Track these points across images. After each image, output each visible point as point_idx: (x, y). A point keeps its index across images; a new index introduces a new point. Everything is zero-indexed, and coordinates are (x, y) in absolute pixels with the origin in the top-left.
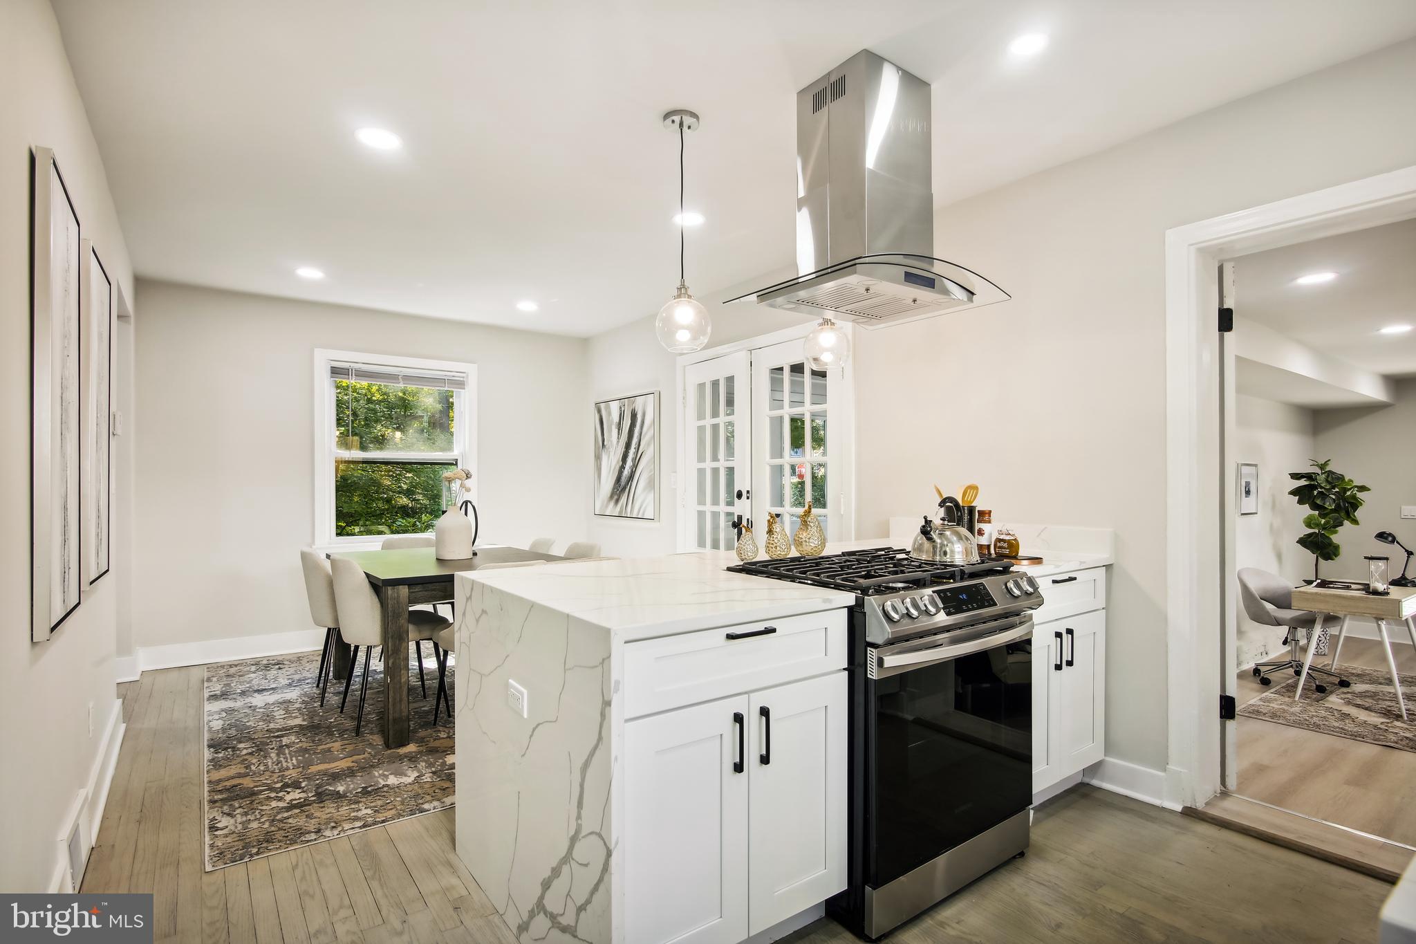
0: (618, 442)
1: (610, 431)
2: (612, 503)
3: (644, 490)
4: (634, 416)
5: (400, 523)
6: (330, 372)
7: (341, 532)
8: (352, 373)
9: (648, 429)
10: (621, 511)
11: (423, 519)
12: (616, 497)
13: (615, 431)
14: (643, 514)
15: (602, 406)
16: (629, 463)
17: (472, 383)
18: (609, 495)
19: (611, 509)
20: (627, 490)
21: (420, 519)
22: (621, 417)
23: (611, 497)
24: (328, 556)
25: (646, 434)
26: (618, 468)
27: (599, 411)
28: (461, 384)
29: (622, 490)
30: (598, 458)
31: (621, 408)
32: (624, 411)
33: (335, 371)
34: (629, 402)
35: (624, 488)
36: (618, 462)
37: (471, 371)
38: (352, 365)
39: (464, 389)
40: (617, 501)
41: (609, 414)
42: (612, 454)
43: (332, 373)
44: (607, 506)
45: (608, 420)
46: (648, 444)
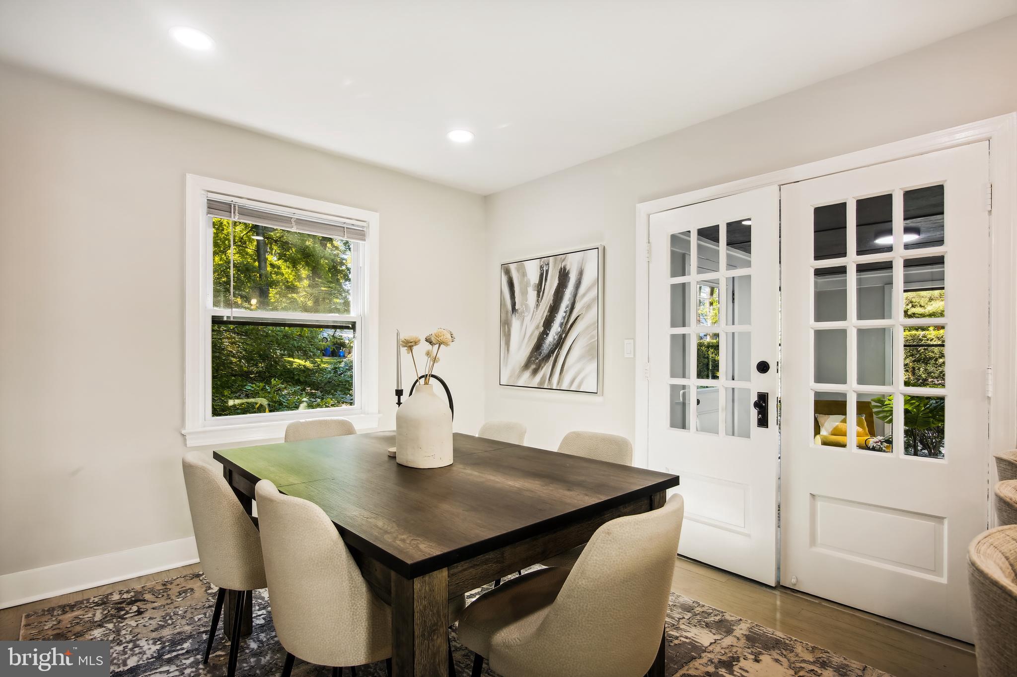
0: (537, 306)
1: (524, 293)
2: (527, 374)
3: (581, 358)
4: (564, 276)
5: (250, 388)
6: (206, 207)
7: (219, 410)
8: (235, 209)
9: (589, 289)
10: (542, 381)
11: (272, 384)
12: (533, 366)
13: (532, 294)
14: (580, 385)
15: (513, 267)
16: (556, 328)
17: (373, 233)
18: (523, 363)
19: (525, 378)
20: (552, 359)
21: (269, 383)
22: (543, 277)
23: (526, 366)
24: (217, 456)
25: (584, 295)
26: (537, 334)
27: (507, 272)
28: (361, 235)
29: (543, 359)
30: (506, 324)
31: (541, 267)
32: (547, 271)
33: (213, 206)
34: (555, 261)
35: (548, 356)
36: (537, 327)
37: (372, 220)
38: (235, 200)
39: (365, 240)
40: (535, 372)
41: (524, 274)
42: (528, 319)
43: (209, 208)
44: (519, 376)
45: (521, 283)
46: (588, 307)
